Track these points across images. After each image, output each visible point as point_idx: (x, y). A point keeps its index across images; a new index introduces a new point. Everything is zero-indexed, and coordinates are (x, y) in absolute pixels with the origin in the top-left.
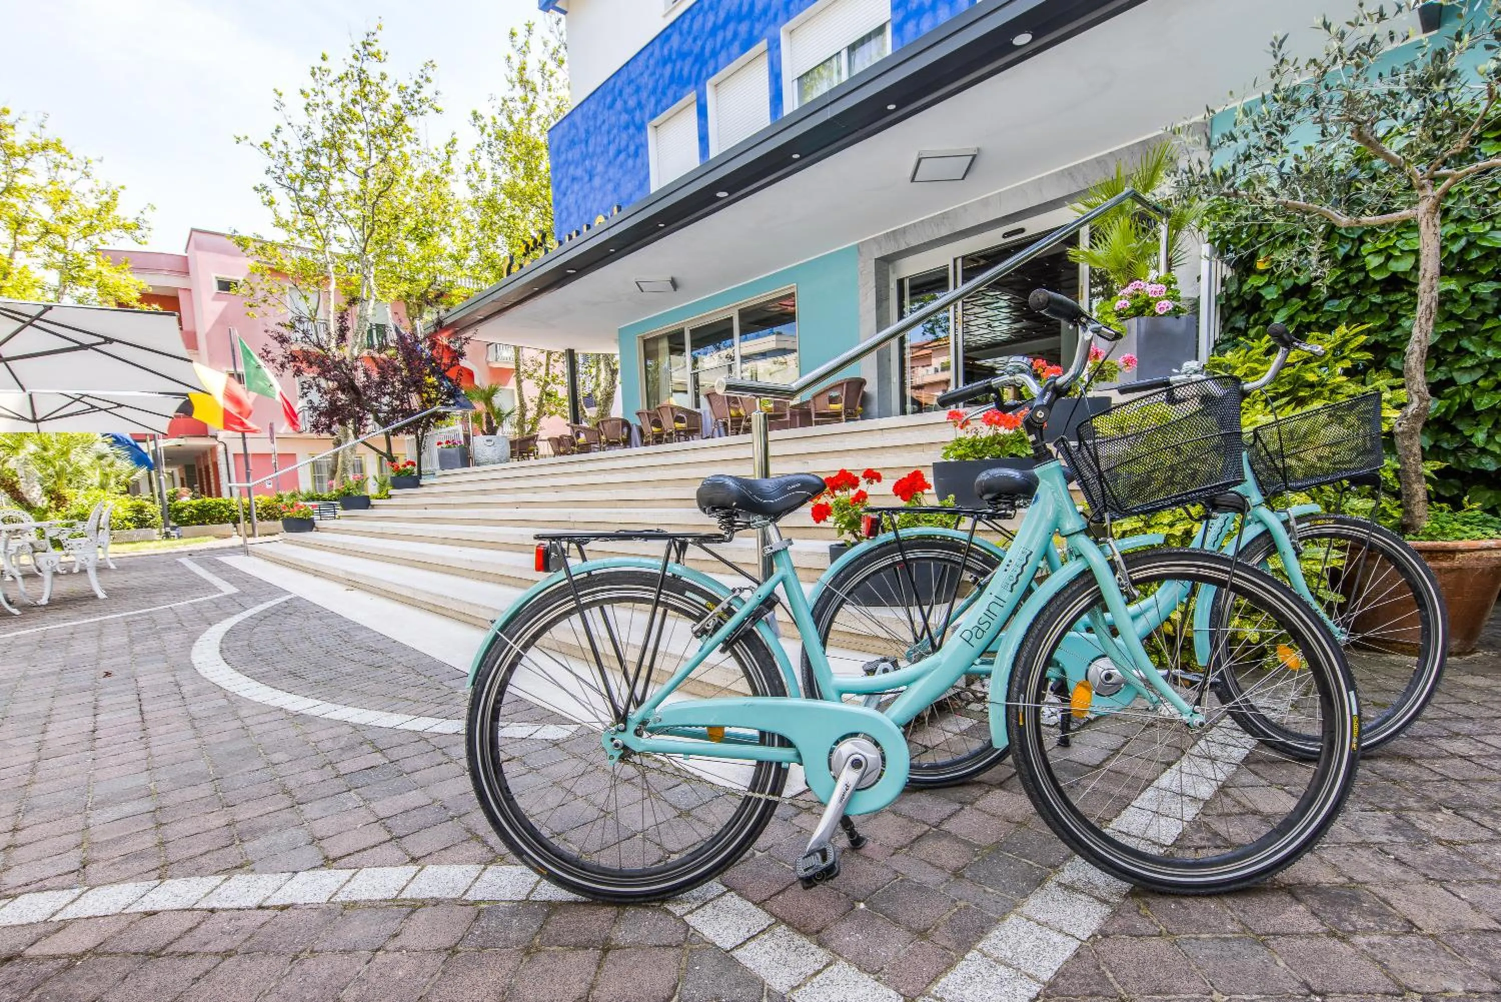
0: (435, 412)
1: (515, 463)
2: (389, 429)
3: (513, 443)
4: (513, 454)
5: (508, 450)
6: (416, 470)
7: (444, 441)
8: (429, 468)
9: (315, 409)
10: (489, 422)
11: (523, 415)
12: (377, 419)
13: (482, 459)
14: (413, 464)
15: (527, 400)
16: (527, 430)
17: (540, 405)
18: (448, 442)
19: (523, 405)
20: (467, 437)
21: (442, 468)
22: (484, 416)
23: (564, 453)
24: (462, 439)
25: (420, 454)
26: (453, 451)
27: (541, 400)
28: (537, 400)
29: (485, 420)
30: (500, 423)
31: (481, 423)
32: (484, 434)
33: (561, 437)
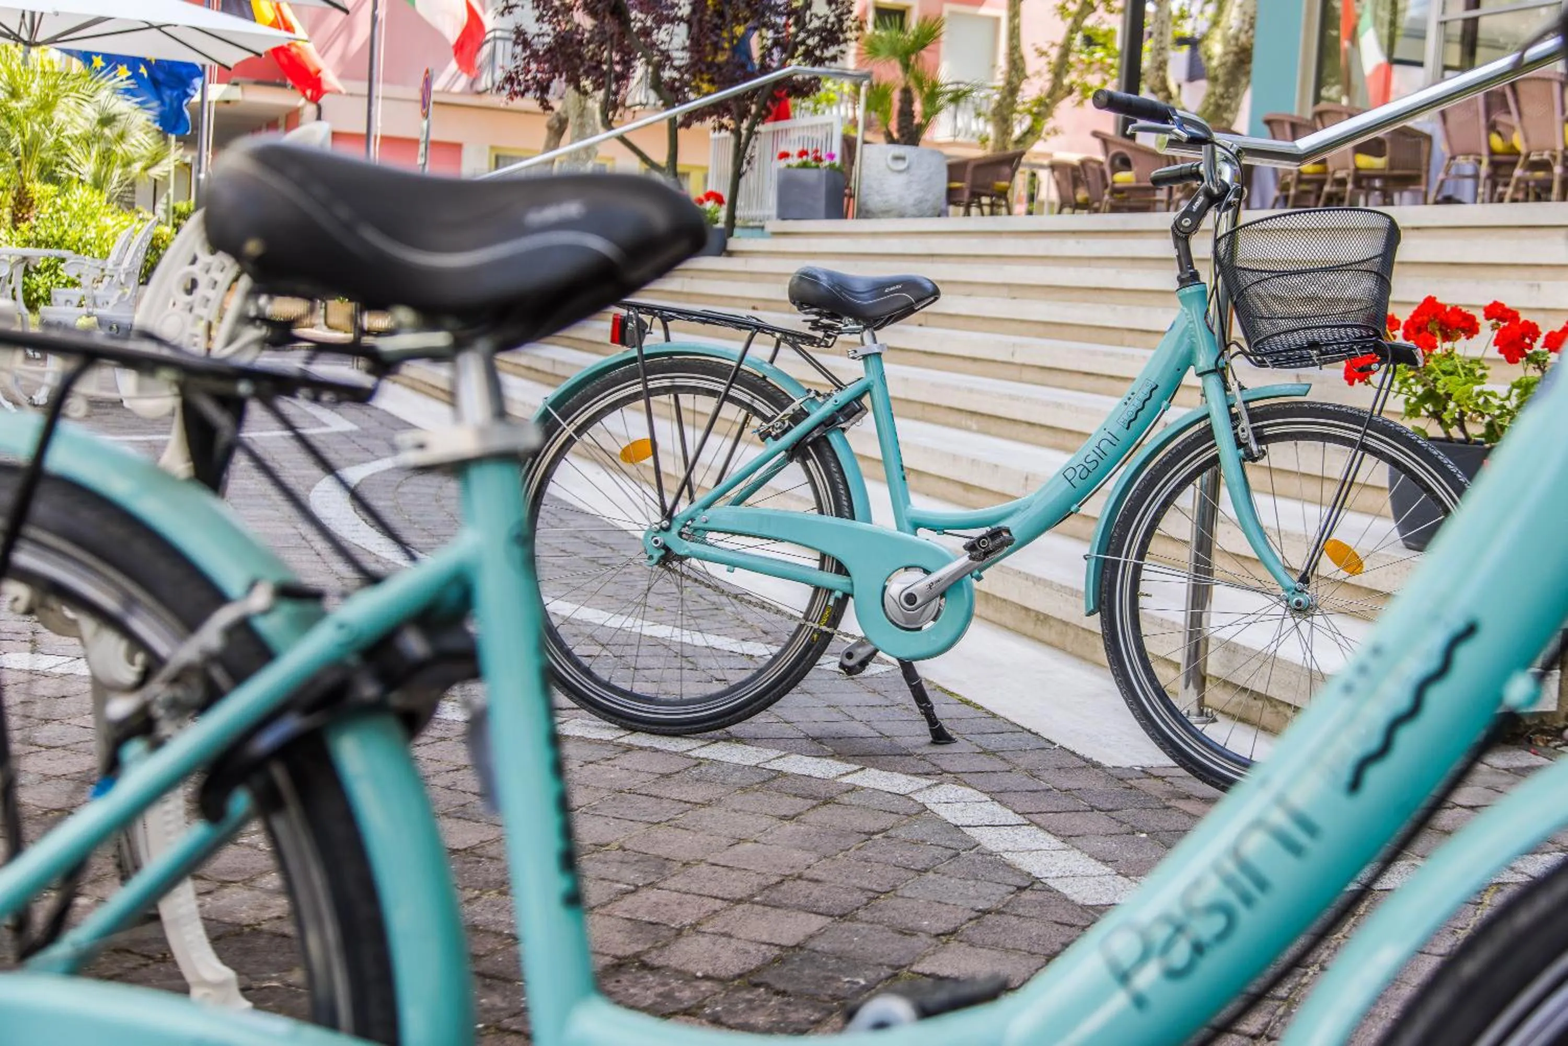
0: (789, 78)
1: (956, 220)
2: (679, 111)
3: (956, 169)
4: (952, 197)
5: (941, 184)
6: (722, 214)
7: (794, 150)
8: (755, 212)
9: (526, 44)
10: (906, 113)
11: (1012, 90)
12: (657, 84)
13: (874, 201)
14: (719, 199)
15: (1027, 50)
16: (1017, 132)
17: (1061, 68)
18: (803, 153)
19: (1016, 65)
20: (849, 145)
21: (783, 215)
22: (896, 96)
23: (1085, 206)
24: (837, 148)
25: (738, 175)
26: (811, 176)
27: (1066, 50)
28: (1054, 53)
29: (896, 105)
30: (931, 112)
31: (886, 113)
32: (891, 140)
33: (1083, 163)
